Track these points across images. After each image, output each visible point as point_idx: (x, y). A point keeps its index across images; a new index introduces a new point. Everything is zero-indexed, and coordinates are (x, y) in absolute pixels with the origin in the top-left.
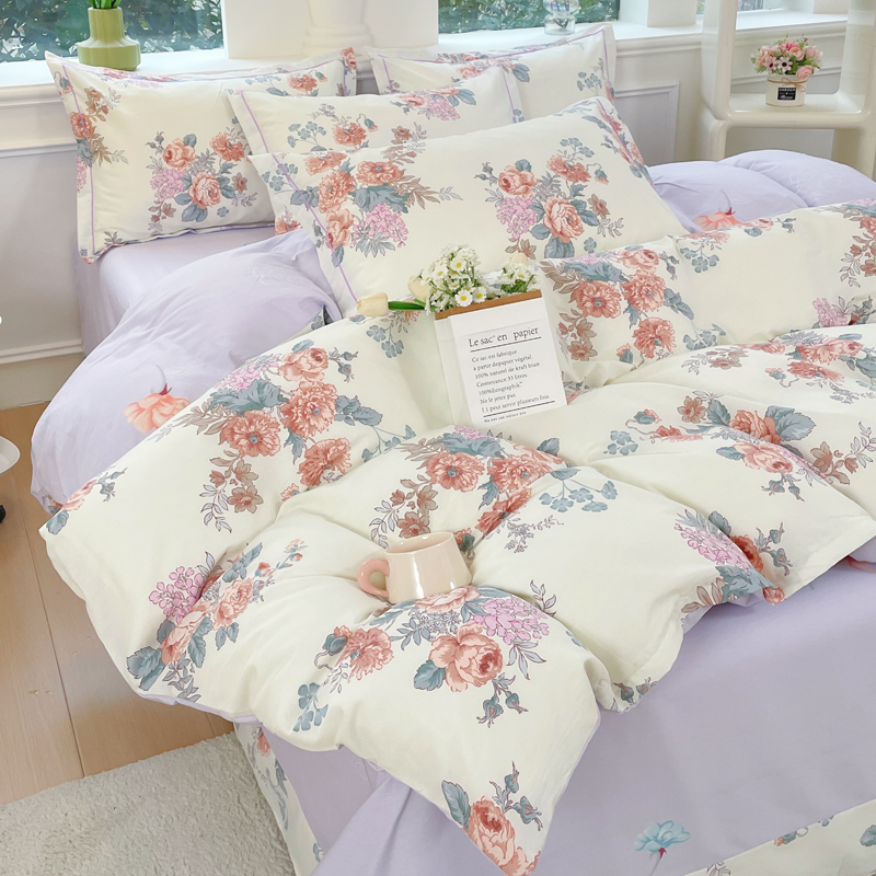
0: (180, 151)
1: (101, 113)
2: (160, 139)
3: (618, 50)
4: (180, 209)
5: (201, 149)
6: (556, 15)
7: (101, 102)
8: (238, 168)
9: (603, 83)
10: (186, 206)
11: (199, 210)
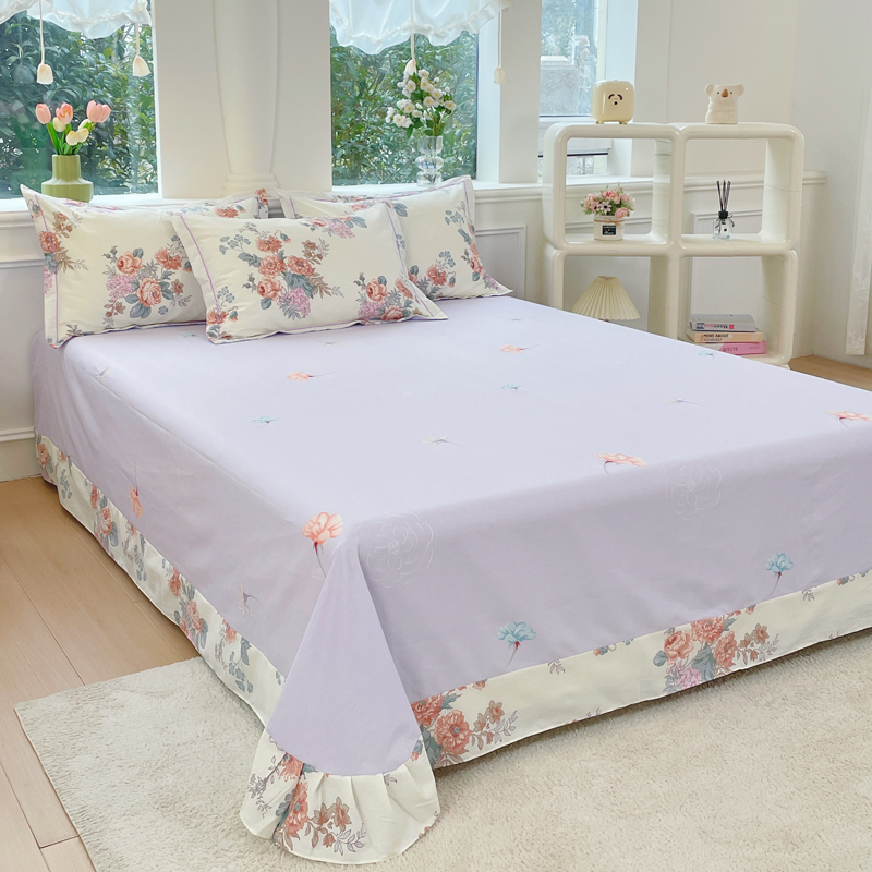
0: (130, 262)
1: (66, 231)
2: (114, 251)
3: (476, 198)
4: (129, 307)
5: (147, 259)
6: (425, 172)
7: (66, 223)
8: (176, 275)
9: (465, 219)
10: (134, 305)
11: (144, 309)
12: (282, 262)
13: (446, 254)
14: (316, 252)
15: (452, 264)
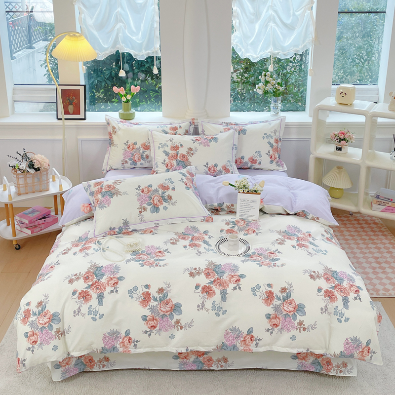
0: (132, 146)
1: (115, 133)
2: (127, 142)
4: (130, 162)
5: (137, 146)
7: (115, 130)
8: (147, 152)
9: (274, 137)
11: (135, 163)
12: (177, 155)
13: (259, 152)
14: (192, 152)
15: (260, 156)
